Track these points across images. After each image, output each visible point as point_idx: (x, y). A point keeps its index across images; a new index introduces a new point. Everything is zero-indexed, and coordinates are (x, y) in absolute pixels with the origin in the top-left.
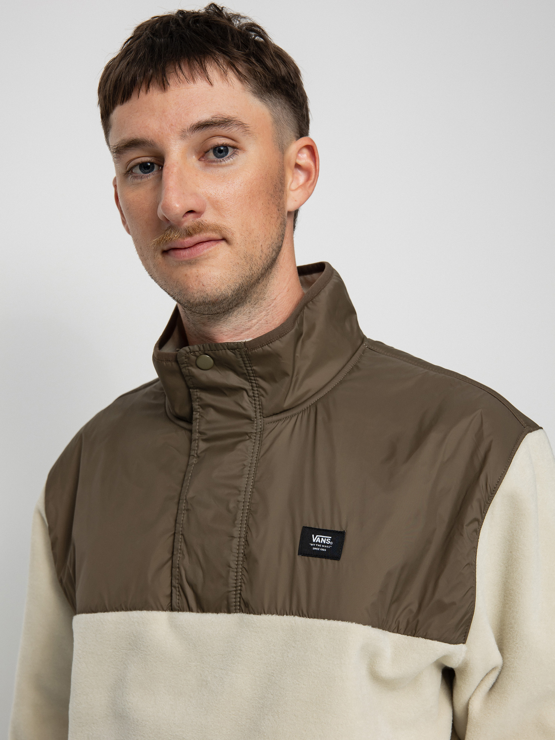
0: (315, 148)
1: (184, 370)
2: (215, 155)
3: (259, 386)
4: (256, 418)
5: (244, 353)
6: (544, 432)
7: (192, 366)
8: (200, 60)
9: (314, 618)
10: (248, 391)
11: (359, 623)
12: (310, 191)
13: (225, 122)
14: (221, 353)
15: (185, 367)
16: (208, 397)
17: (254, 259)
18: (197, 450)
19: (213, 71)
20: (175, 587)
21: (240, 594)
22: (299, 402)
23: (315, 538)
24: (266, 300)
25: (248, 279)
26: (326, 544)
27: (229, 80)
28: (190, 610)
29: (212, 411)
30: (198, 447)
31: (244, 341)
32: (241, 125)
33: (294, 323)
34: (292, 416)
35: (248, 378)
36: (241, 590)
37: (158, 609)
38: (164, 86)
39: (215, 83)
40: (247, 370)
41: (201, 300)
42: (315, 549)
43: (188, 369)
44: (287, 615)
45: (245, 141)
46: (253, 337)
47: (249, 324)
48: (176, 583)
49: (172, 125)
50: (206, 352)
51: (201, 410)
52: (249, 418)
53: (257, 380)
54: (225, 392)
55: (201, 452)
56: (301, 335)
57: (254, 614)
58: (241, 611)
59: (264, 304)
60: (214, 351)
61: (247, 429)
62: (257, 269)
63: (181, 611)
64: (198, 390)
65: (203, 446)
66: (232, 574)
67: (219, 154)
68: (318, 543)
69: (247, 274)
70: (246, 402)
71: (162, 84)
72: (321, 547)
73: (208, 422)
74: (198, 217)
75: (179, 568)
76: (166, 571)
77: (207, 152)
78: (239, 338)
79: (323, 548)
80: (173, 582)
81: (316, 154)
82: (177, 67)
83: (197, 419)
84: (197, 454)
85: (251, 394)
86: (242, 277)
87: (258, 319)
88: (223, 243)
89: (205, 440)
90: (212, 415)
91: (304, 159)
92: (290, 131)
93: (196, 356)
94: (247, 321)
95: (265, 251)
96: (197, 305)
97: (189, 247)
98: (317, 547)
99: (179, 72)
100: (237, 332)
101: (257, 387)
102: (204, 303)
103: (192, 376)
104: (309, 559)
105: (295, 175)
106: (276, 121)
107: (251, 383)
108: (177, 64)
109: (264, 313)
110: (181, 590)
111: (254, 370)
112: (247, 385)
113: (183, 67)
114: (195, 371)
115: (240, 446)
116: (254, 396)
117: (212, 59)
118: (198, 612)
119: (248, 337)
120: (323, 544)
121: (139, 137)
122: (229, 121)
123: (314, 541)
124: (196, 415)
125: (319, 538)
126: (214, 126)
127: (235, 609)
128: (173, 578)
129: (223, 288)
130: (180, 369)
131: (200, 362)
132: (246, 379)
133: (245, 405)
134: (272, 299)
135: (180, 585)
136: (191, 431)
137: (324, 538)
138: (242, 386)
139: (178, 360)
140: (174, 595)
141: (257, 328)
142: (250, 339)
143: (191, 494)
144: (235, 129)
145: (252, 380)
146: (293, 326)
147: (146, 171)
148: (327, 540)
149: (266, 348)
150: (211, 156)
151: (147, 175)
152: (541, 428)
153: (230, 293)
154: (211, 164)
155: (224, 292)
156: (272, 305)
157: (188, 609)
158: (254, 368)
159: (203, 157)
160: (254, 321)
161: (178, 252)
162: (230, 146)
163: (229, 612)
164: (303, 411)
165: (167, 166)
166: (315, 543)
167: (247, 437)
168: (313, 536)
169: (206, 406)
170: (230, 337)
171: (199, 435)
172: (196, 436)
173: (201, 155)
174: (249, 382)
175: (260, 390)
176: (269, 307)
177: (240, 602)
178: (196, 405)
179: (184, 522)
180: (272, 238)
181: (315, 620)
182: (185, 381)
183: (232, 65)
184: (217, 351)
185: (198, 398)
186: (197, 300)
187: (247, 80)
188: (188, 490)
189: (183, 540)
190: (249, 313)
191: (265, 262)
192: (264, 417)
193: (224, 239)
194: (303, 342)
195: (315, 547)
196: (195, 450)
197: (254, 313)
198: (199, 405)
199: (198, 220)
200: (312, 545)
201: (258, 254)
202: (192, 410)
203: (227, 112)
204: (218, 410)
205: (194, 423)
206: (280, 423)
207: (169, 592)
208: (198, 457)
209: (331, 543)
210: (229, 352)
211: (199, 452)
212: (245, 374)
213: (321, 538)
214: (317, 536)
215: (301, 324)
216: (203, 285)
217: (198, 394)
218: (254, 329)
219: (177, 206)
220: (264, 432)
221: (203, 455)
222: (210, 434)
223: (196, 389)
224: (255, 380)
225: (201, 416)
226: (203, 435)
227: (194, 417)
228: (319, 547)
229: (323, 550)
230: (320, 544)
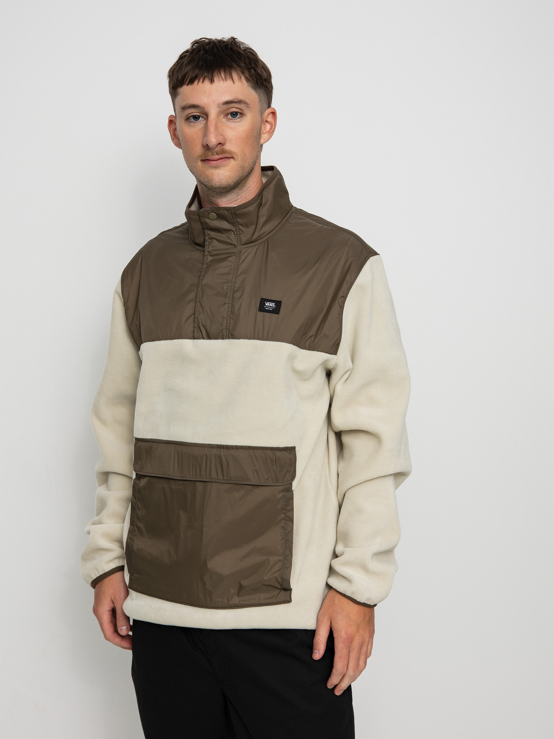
0: (275, 114)
1: (202, 220)
2: (231, 116)
3: (239, 229)
4: (238, 245)
5: (233, 213)
6: (380, 256)
7: (206, 218)
8: (230, 70)
9: (266, 340)
10: (234, 231)
11: (287, 343)
12: (272, 135)
13: (240, 102)
14: (222, 212)
15: (202, 218)
16: (213, 234)
17: (245, 168)
18: (207, 261)
19: (235, 76)
20: (196, 328)
21: (229, 330)
22: (258, 239)
23: (267, 303)
24: (246, 187)
25: (241, 178)
26: (272, 307)
27: (242, 81)
28: (203, 338)
29: (215, 241)
30: (207, 259)
31: (233, 206)
32: (246, 103)
33: (258, 198)
34: (256, 245)
35: (234, 225)
36: (229, 328)
37: (187, 338)
38: (212, 81)
39: (235, 82)
40: (234, 221)
41: (218, 186)
42: (267, 309)
43: (204, 220)
44: (252, 339)
45: (246, 111)
46: (237, 205)
47: (236, 198)
48: (196, 326)
49: (214, 100)
50: (214, 211)
51: (209, 240)
52: (234, 245)
53: (239, 226)
54: (222, 231)
55: (209, 262)
56: (261, 205)
57: (236, 339)
58: (229, 338)
59: (245, 189)
60: (218, 211)
61: (234, 250)
62: (245, 173)
63: (199, 339)
64: (208, 230)
65: (210, 258)
66: (225, 321)
67: (233, 116)
68: (268, 306)
69: (241, 175)
70: (232, 236)
71: (210, 81)
72: (270, 308)
73: (213, 247)
74: (222, 146)
75: (198, 318)
76: (191, 320)
77: (228, 114)
78: (230, 205)
79: (271, 308)
80: (195, 325)
81: (276, 115)
82: (219, 73)
83: (207, 245)
84: (207, 263)
85: (235, 233)
86: (239, 177)
87: (241, 196)
88: (232, 159)
89: (211, 256)
90: (215, 243)
91: (270, 119)
92: (266, 106)
93: (208, 213)
94: (235, 197)
95: (250, 164)
96: (215, 188)
97: (216, 160)
98: (268, 308)
99: (219, 75)
100: (229, 202)
101: (239, 230)
102: (220, 188)
103: (206, 223)
104: (263, 313)
105: (265, 126)
106: (260, 101)
107: (236, 227)
108: (219, 71)
109: (244, 193)
110: (198, 329)
111: (237, 221)
112: (234, 229)
113: (222, 73)
114: (207, 220)
115: (230, 259)
116: (237, 234)
117: (235, 70)
118: (207, 339)
119: (235, 205)
120: (271, 306)
121: (196, 104)
122: (242, 101)
123: (266, 305)
124: (207, 243)
125: (269, 304)
126: (234, 103)
127: (226, 338)
128: (195, 323)
129: (230, 181)
130: (200, 219)
131: (210, 216)
132: (234, 226)
133: (232, 238)
134: (248, 186)
135: (199, 327)
136: (204, 251)
137: (271, 304)
138: (231, 229)
139: (199, 215)
140: (195, 332)
141: (240, 200)
142: (236, 206)
143: (204, 282)
144: (243, 105)
145: (236, 226)
146: (257, 200)
147: (196, 119)
148: (273, 305)
149: (244, 210)
150: (229, 116)
151: (197, 121)
152: (379, 254)
153: (232, 184)
154: (230, 120)
155: (230, 184)
156: (249, 190)
157: (202, 338)
158: (238, 220)
159: (226, 116)
160: (239, 197)
161: (211, 162)
162: (239, 113)
163: (223, 339)
164: (261, 243)
165: (210, 120)
166: (267, 306)
167: (233, 255)
168: (266, 302)
169: (212, 238)
170: (226, 204)
171: (208, 253)
172: (206, 253)
173: (225, 115)
174: (234, 227)
175: (240, 231)
176: (247, 191)
177: (228, 334)
178: (207, 238)
179: (200, 296)
180: (253, 158)
181: (267, 341)
182: (202, 225)
183: (243, 73)
184: (219, 211)
185: (208, 234)
186: (217, 186)
187: (250, 81)
188: (203, 280)
189: (200, 305)
190: (237, 193)
191: (249, 169)
192: (242, 245)
193: (232, 157)
194: (262, 208)
195: (267, 308)
196: (205, 261)
197: (239, 193)
198: (208, 238)
199: (222, 147)
200: (265, 307)
201: (247, 165)
202: (205, 240)
203: (241, 97)
204: (218, 240)
205: (205, 248)
206: (250, 248)
207: (193, 330)
208: (207, 264)
209: (275, 306)
210: (226, 212)
211: (208, 262)
212: (233, 223)
213: (270, 304)
214: (268, 303)
215: (262, 199)
216: (221, 179)
217: (208, 232)
218: (239, 201)
219: (214, 140)
220: (241, 252)
221: (210, 263)
222: (214, 253)
223: (207, 230)
224: (238, 226)
225: (210, 244)
226: (210, 253)
227: (206, 244)
228: (269, 308)
229: (271, 309)
230: (269, 306)
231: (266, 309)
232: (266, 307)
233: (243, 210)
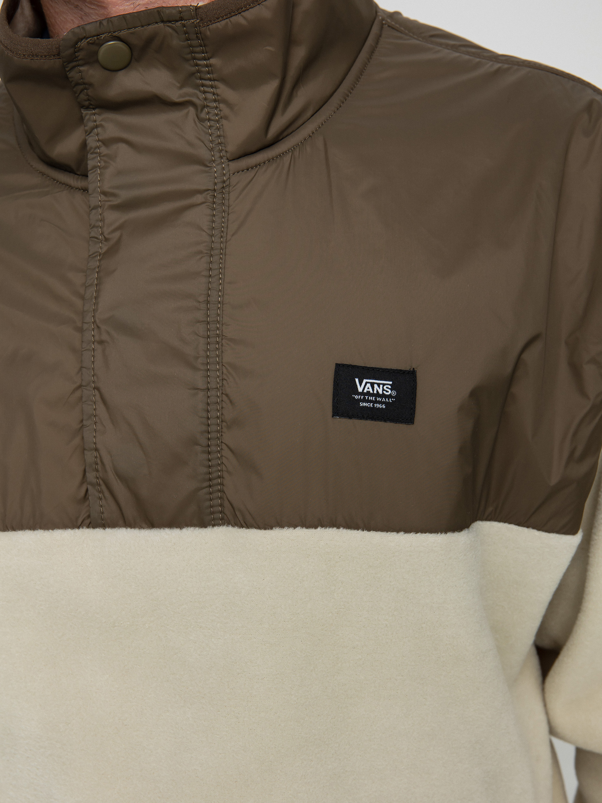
1: (71, 73)
3: (219, 98)
4: (213, 161)
5: (192, 31)
7: (86, 64)
10: (197, 108)
15: (74, 67)
16: (114, 123)
18: (101, 227)
20: (92, 483)
21: (221, 492)
23: (360, 385)
26: (383, 396)
28: (127, 525)
29: (125, 149)
31: (195, 4)
34: (280, 156)
35: (199, 83)
36: (221, 485)
40: (197, 66)
42: (365, 404)
43: (79, 72)
48: (93, 477)
50: (116, 34)
51: (103, 149)
52: (201, 162)
53: (216, 87)
55: (112, 231)
58: (226, 523)
60: (132, 31)
61: (201, 182)
63: (109, 527)
64: (97, 111)
65: (113, 218)
66: (202, 456)
68: (368, 393)
72: (376, 402)
73: (120, 172)
75: (97, 450)
79: (378, 402)
80: (88, 473)
83: (95, 167)
84: (103, 234)
85: (204, 115)
89: (116, 208)
93: (96, 45)
98: (368, 401)
101: (215, 101)
103: (88, 85)
104: (354, 424)
107: (204, 92)
110: (103, 487)
111: (211, 66)
112: (195, 97)
114: (93, 73)
115: (190, 216)
116: (209, 119)
118: (142, 528)
120: (378, 395)
123: (360, 389)
124: (94, 161)
125: (368, 385)
127: (214, 521)
128: (87, 468)
130: (64, 72)
131: (103, 56)
132: (197, 86)
133: (191, 135)
135: (104, 482)
137: (379, 385)
138: (186, 99)
140: (92, 499)
143: (103, 312)
145: (207, 87)
148: (385, 388)
149: (239, 19)
157: (122, 523)
158: (212, 61)
163: (202, 525)
164: (299, 147)
166: (362, 393)
167: (200, 200)
168: (357, 380)
169: (112, 141)
171: (104, 197)
172: (97, 199)
174: (198, 89)
175: (222, 106)
177: (222, 506)
178: (91, 140)
179: (96, 364)
182: (74, 94)
184: (138, 29)
185: (95, 126)
188: (97, 303)
189: (98, 399)
192: (229, 161)
195: (364, 400)
196: (97, 227)
198: (99, 140)
200: (356, 397)
202: (88, 148)
204: (138, 147)
205: (91, 176)
206: (261, 170)
207: (81, 494)
208: (106, 240)
209: (394, 393)
210: (165, 28)
211: (106, 230)
212: (192, 75)
213: (372, 385)
214: (365, 381)
217: (98, 118)
220: (229, 185)
221: (117, 234)
222: (125, 195)
223: (94, 109)
224: (212, 87)
225: (105, 162)
226: (111, 199)
227: (91, 164)
228: (371, 401)
229: (378, 406)
230: (373, 395)
231: (362, 404)
232: (360, 400)
233: (234, 19)
